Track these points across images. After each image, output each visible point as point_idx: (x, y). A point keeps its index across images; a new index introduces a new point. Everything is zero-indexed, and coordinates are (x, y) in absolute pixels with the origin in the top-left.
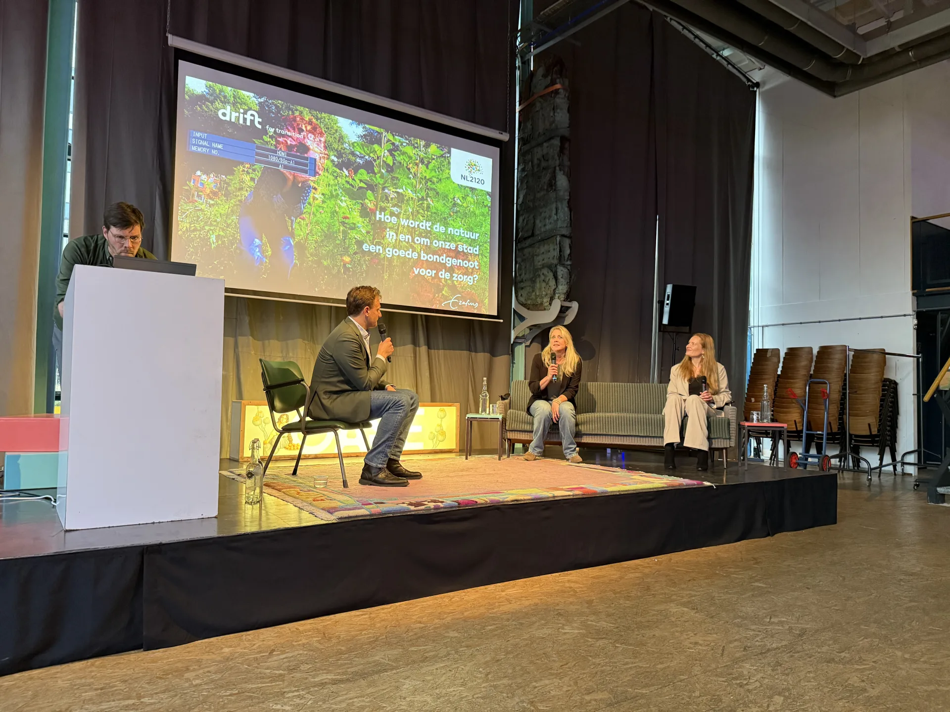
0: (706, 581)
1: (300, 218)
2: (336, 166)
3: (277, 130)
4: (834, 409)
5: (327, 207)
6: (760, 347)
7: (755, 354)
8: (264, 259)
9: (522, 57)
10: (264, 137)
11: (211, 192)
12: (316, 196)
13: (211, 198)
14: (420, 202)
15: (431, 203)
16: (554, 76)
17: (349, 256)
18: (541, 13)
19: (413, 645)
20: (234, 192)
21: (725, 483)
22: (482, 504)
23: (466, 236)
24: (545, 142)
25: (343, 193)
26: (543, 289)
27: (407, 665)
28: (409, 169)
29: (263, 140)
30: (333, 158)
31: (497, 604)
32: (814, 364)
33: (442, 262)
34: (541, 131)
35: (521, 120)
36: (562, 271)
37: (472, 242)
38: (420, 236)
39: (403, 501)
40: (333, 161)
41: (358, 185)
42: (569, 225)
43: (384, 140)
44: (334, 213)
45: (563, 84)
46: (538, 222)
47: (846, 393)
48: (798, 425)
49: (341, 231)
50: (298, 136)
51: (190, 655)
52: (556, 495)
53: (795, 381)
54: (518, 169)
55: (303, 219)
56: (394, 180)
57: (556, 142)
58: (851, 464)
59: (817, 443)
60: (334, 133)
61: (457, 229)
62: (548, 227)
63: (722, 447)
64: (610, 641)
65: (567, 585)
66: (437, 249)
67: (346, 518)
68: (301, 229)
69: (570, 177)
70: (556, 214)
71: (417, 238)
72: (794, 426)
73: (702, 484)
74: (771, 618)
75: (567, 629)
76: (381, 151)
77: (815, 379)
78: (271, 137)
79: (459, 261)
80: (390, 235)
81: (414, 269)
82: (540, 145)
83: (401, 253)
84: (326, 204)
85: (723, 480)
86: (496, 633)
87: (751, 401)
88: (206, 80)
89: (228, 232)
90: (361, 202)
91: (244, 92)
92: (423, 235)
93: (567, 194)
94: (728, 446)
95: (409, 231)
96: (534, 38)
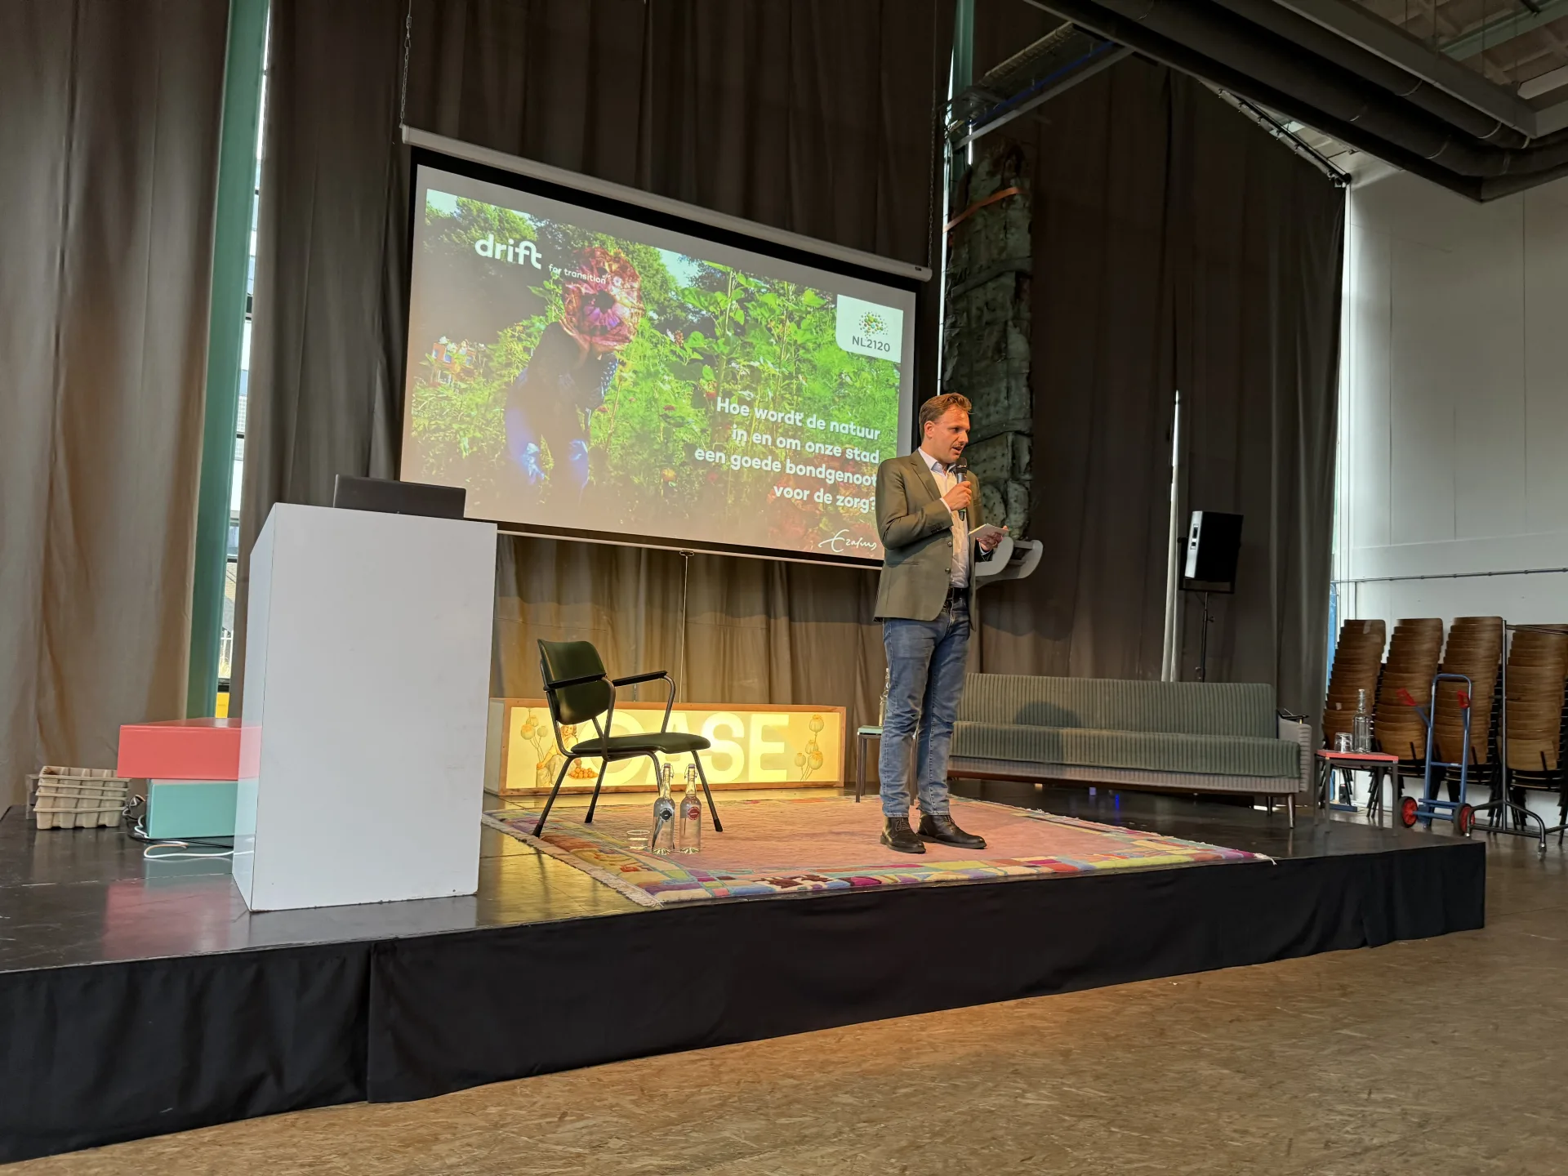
0: (1260, 1023)
1: (600, 410)
2: (656, 327)
3: (566, 270)
4: (1480, 726)
5: (641, 392)
6: (1352, 618)
7: (1342, 629)
8: (543, 475)
9: (953, 144)
10: (546, 283)
11: (462, 369)
12: (624, 374)
13: (462, 380)
14: (787, 382)
15: (804, 382)
16: (1007, 174)
17: (673, 469)
18: (987, 74)
19: (782, 1115)
20: (497, 370)
21: (1290, 856)
22: (889, 885)
23: (859, 434)
24: (991, 280)
25: (666, 369)
27: (775, 1147)
28: (770, 330)
29: (544, 287)
30: (651, 314)
31: (915, 1051)
32: (1444, 647)
33: (819, 476)
34: (983, 262)
35: (951, 244)
36: (1015, 491)
37: (868, 445)
38: (785, 435)
39: (763, 876)
40: (651, 319)
41: (690, 356)
42: (1028, 416)
43: (731, 284)
44: (651, 401)
45: (1021, 188)
47: (1502, 699)
48: (1416, 750)
49: (662, 428)
50: (597, 280)
51: (440, 1115)
52: (1009, 873)
53: (1413, 675)
54: (944, 324)
55: (604, 411)
56: (746, 348)
57: (1009, 281)
58: (1510, 819)
59: (1450, 782)
60: (654, 275)
61: (846, 425)
62: (994, 418)
63: (1287, 791)
64: (1101, 1121)
65: (1028, 1022)
66: (810, 456)
67: (674, 903)
68: (601, 427)
69: (1030, 336)
70: (1007, 397)
71: (781, 439)
72: (1410, 753)
73: (1253, 857)
74: (1370, 1093)
75: (1030, 1098)
76: (727, 302)
77: (1448, 673)
78: (556, 282)
79: (847, 474)
80: (738, 435)
81: (775, 488)
82: (983, 284)
83: (754, 463)
84: (640, 387)
85: (1287, 850)
86: (914, 1099)
87: (1335, 708)
88: (458, 195)
89: (488, 433)
90: (693, 382)
91: (515, 212)
92: (790, 433)
93: (1026, 364)
94: (1297, 791)
95: (767, 428)
96: (974, 113)
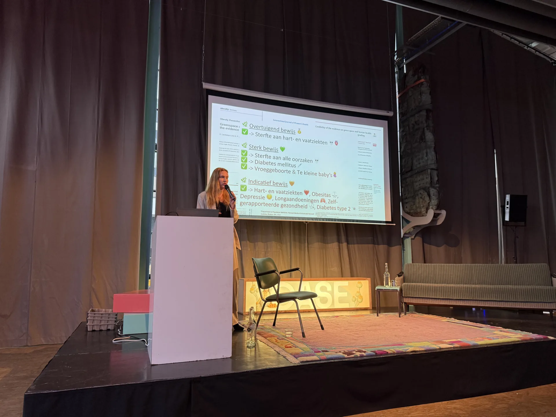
9: (398, 66)
16: (420, 75)
18: (409, 40)
22: (391, 354)
24: (417, 113)
26: (421, 203)
34: (413, 107)
35: (400, 102)
36: (433, 191)
39: (340, 350)
42: (436, 162)
45: (425, 79)
46: (414, 161)
52: (442, 348)
54: (399, 131)
57: (424, 113)
62: (422, 164)
67: (305, 362)
69: (435, 133)
70: (427, 156)
73: (547, 338)
82: (413, 115)
93: (433, 143)
96: (405, 54)
